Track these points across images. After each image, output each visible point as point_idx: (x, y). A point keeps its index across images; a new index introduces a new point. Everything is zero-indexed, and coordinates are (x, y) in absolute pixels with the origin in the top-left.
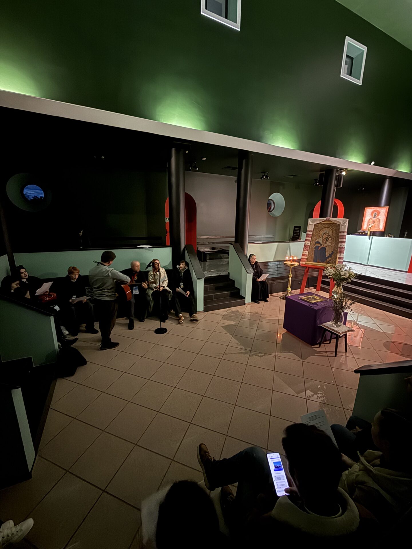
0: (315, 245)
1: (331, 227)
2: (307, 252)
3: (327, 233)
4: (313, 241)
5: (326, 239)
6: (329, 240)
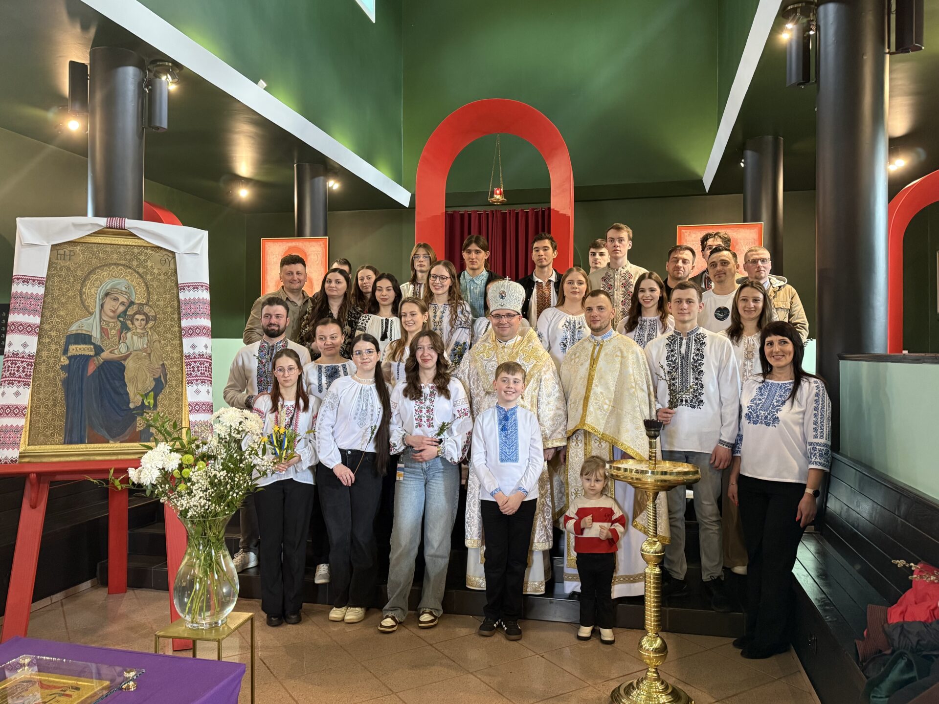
5: (120, 321)
6: (133, 324)
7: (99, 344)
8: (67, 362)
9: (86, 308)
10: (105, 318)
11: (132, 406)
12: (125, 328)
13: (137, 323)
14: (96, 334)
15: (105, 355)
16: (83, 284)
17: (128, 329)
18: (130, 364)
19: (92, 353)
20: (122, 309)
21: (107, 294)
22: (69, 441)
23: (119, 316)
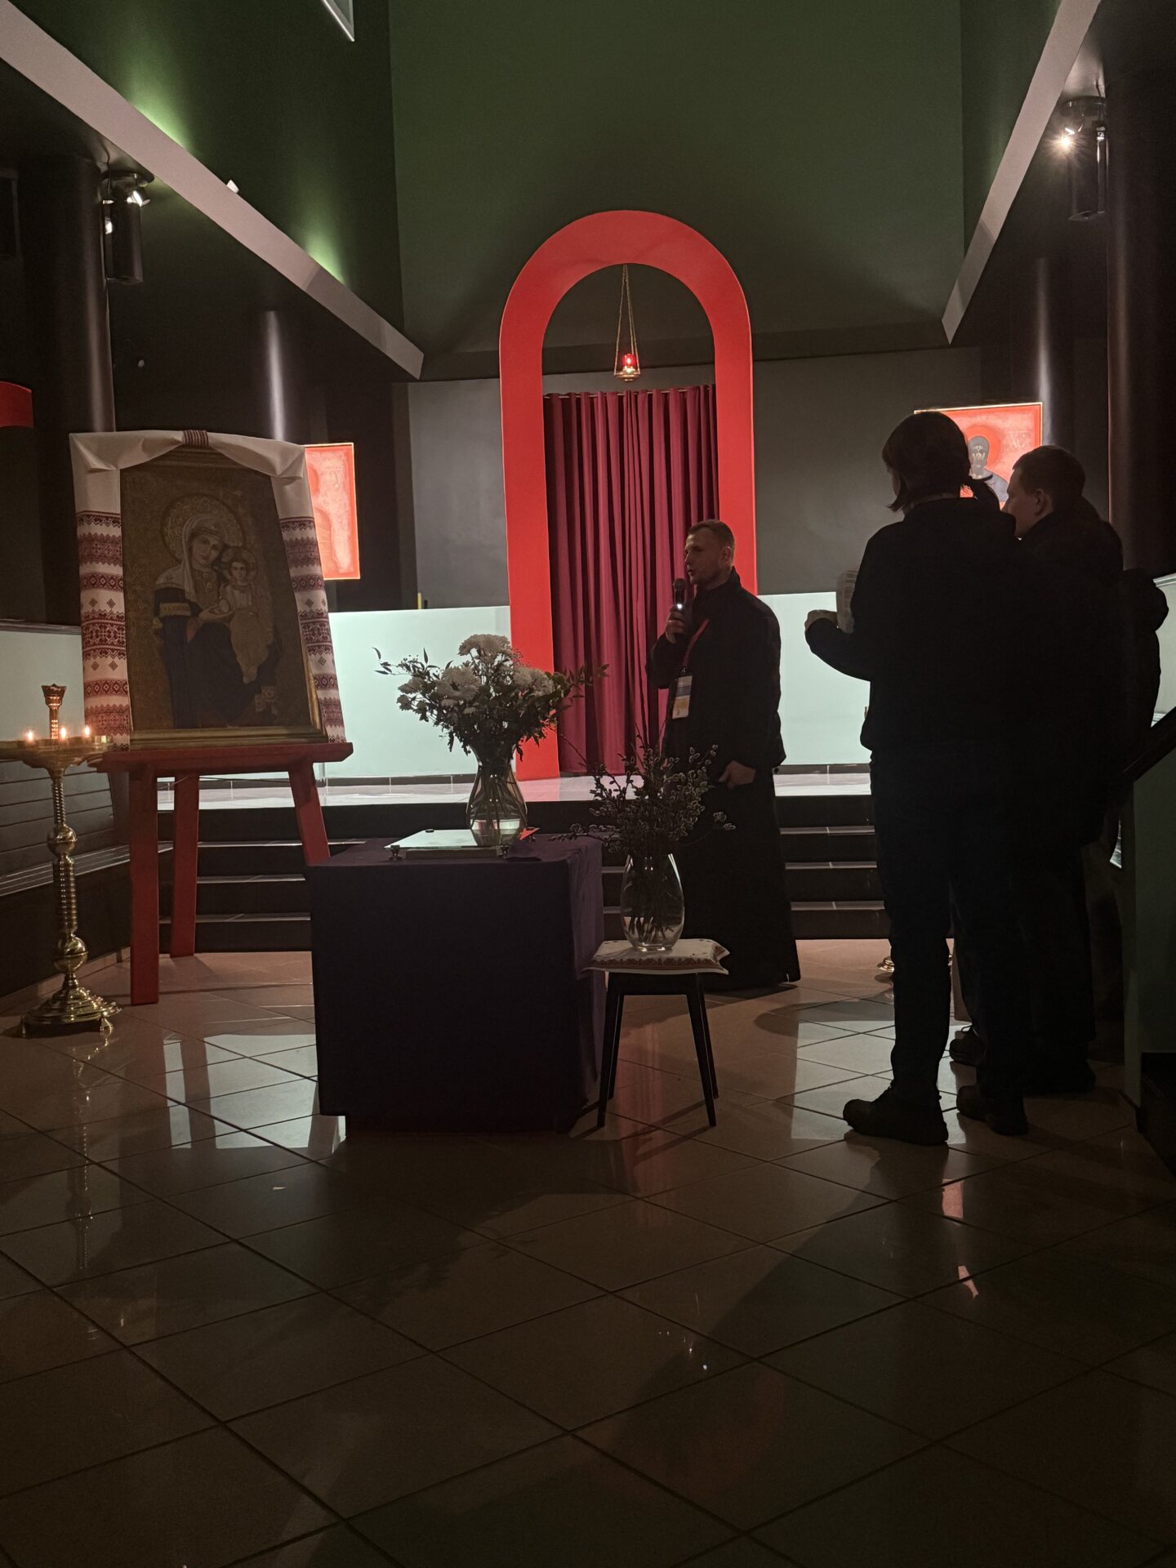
0: (157, 612)
2: (122, 664)
3: (211, 533)
4: (138, 588)
8: (160, 626)
9: (172, 554)
10: (196, 567)
14: (188, 587)
16: (163, 522)
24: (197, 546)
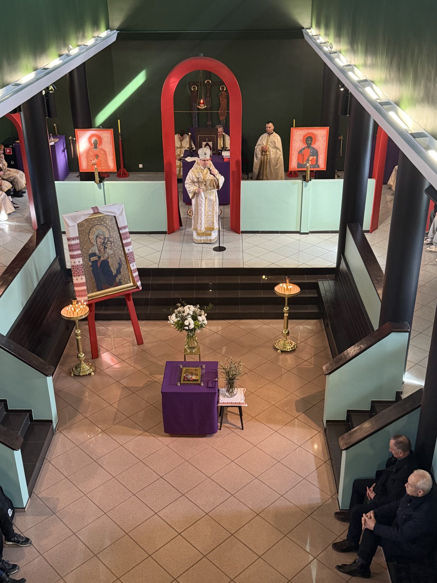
0: (90, 261)
1: (103, 223)
4: (85, 255)
5: (103, 246)
6: (107, 245)
7: (99, 255)
8: (91, 264)
9: (92, 243)
10: (98, 245)
11: (114, 274)
12: (105, 248)
13: (109, 245)
14: (97, 252)
15: (102, 259)
16: (89, 235)
17: (106, 248)
18: (110, 260)
19: (98, 259)
20: (103, 241)
21: (97, 237)
22: (99, 290)
23: (103, 244)
24: (99, 240)
